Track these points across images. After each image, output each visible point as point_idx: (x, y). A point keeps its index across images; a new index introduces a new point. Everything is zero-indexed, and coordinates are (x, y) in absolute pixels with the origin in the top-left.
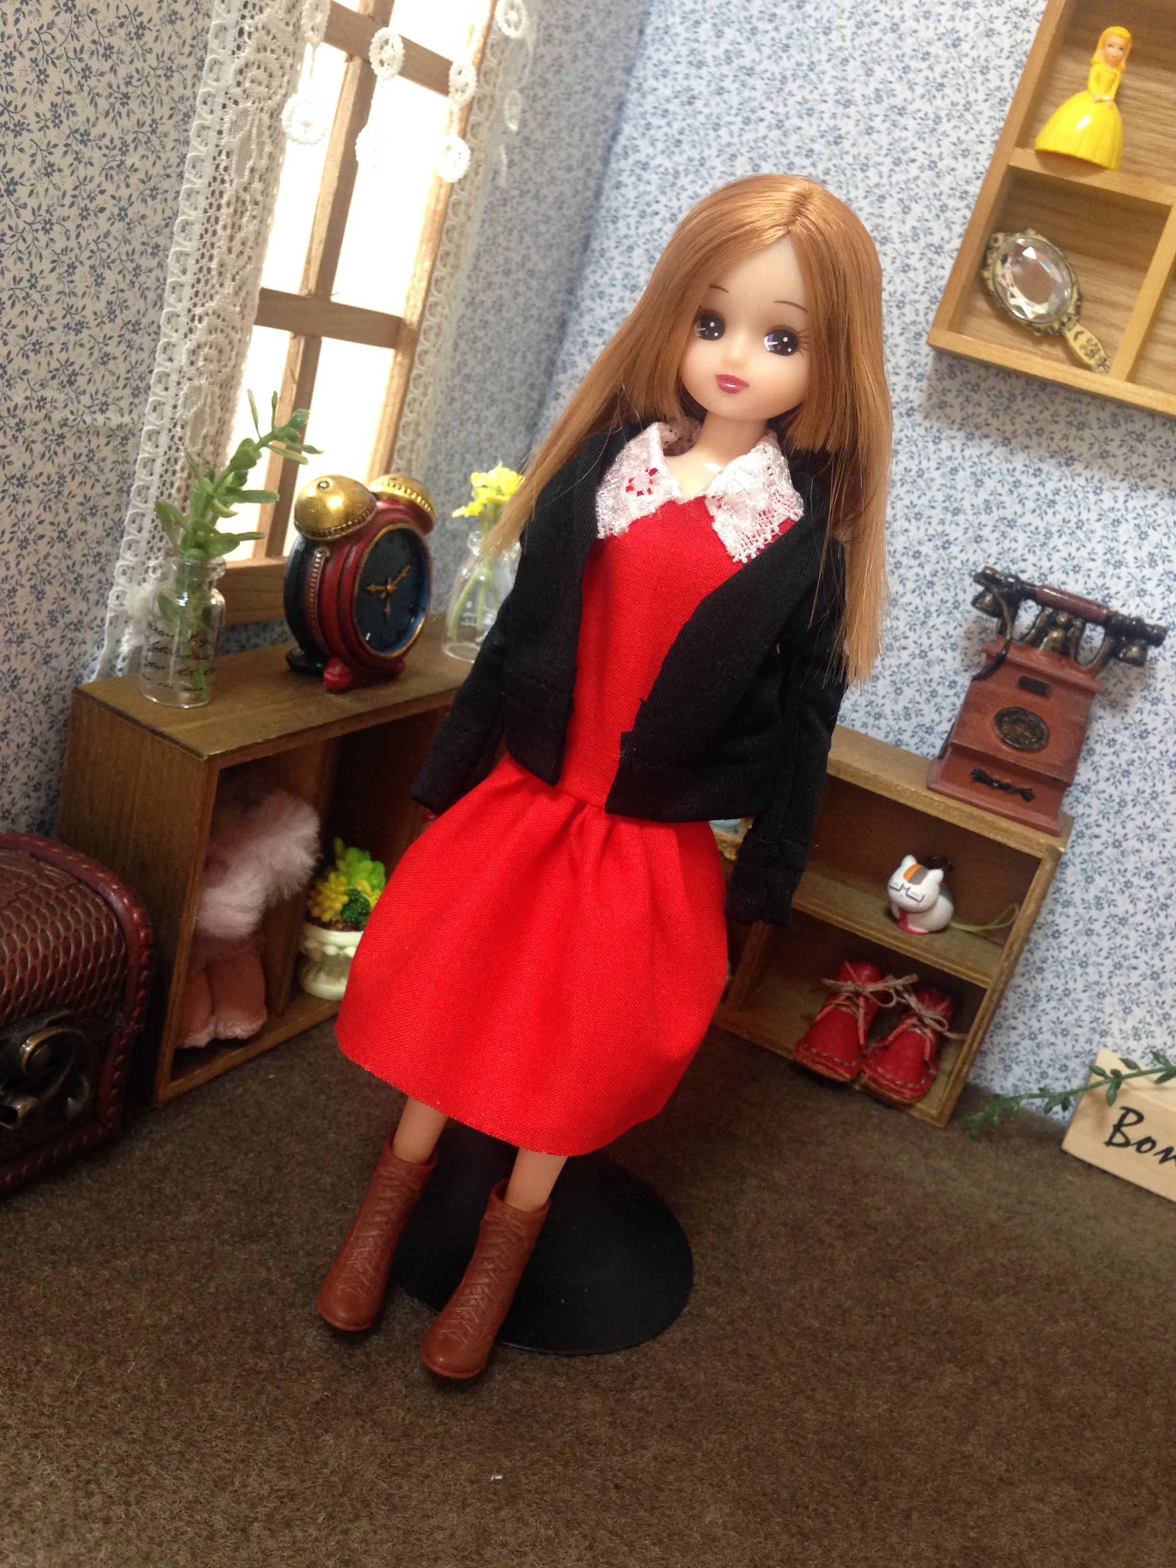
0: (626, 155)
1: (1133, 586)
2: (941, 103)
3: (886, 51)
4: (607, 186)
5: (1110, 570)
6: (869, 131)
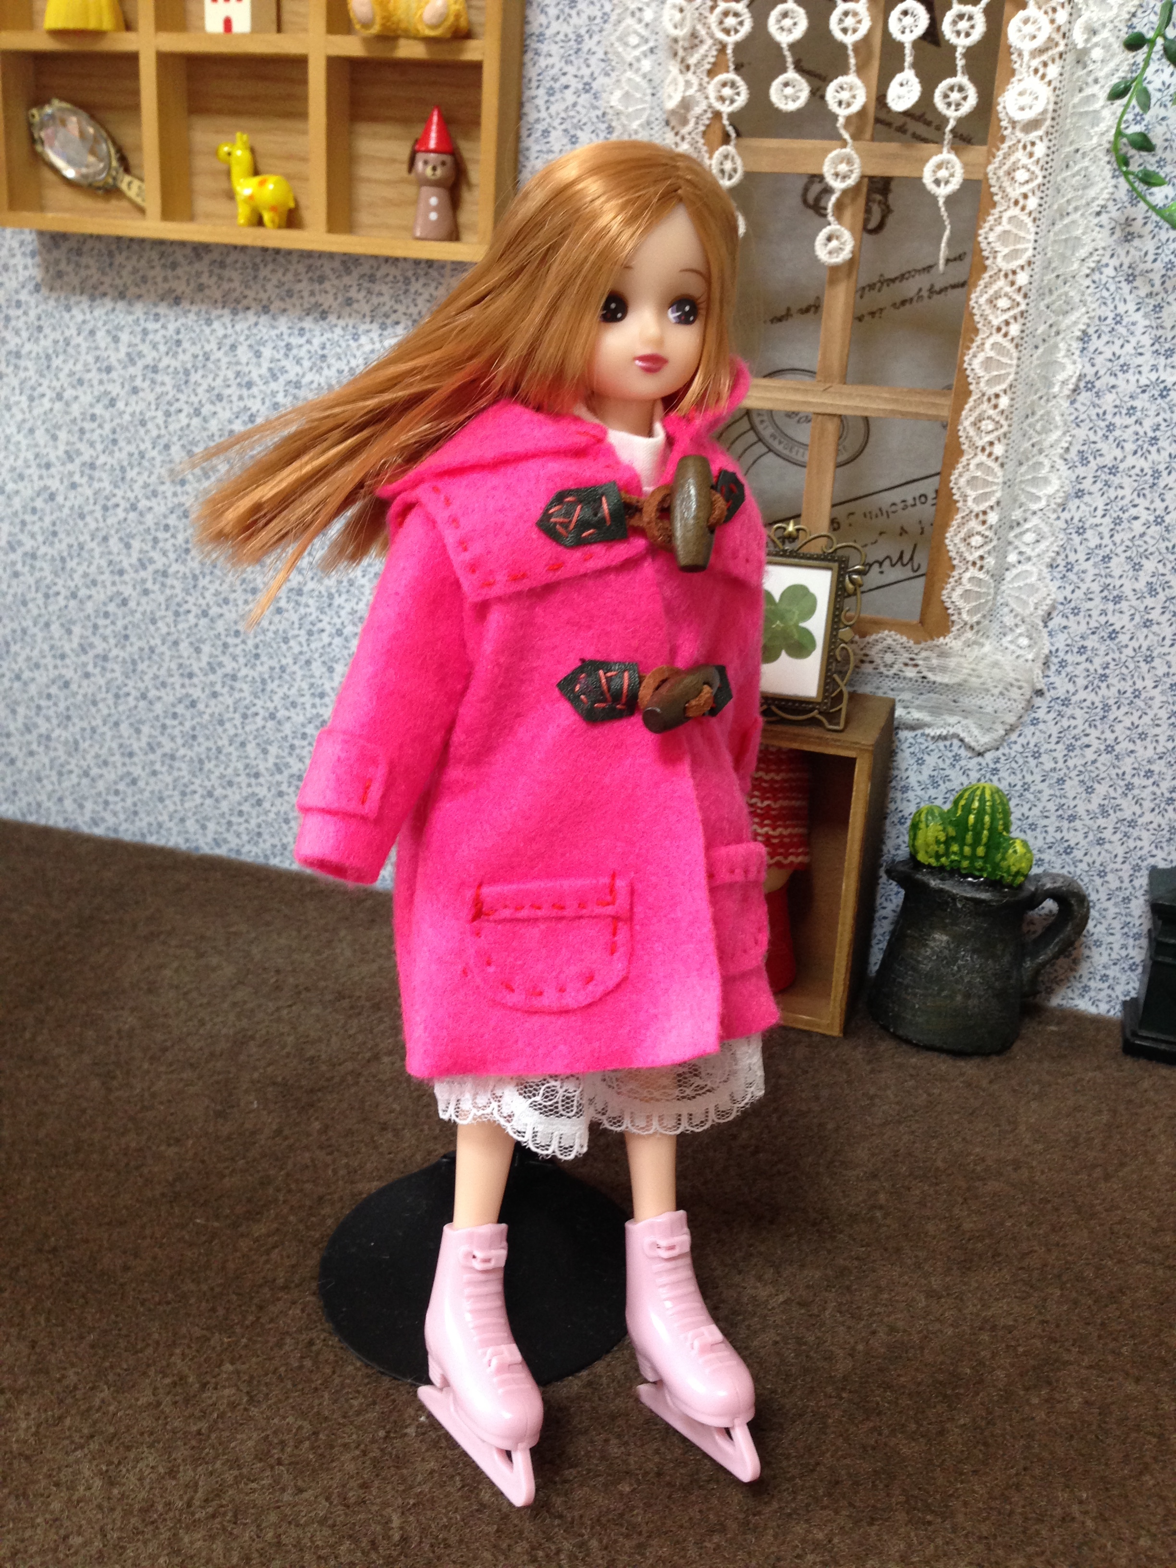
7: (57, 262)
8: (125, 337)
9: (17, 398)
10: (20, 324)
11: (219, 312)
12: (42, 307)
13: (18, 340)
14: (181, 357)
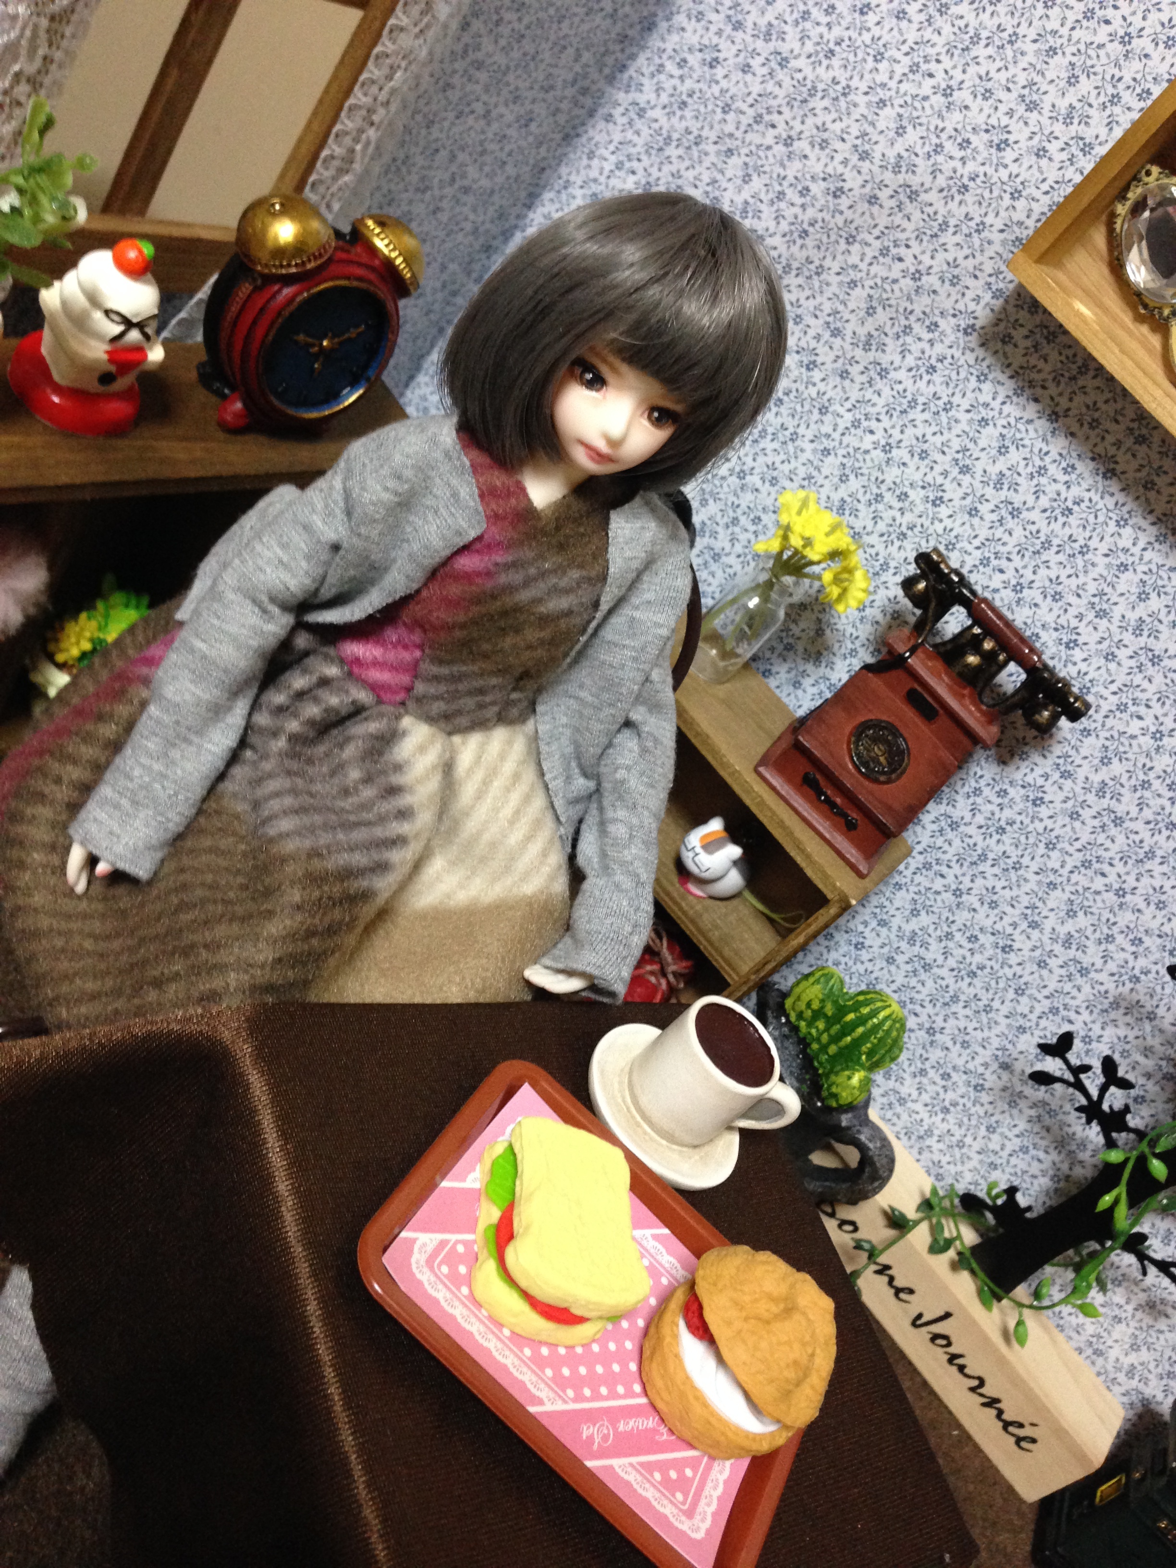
7: (1017, 324)
8: (1014, 456)
9: (841, 410)
10: (916, 347)
11: (1145, 524)
12: (957, 354)
13: (897, 359)
14: (1056, 526)
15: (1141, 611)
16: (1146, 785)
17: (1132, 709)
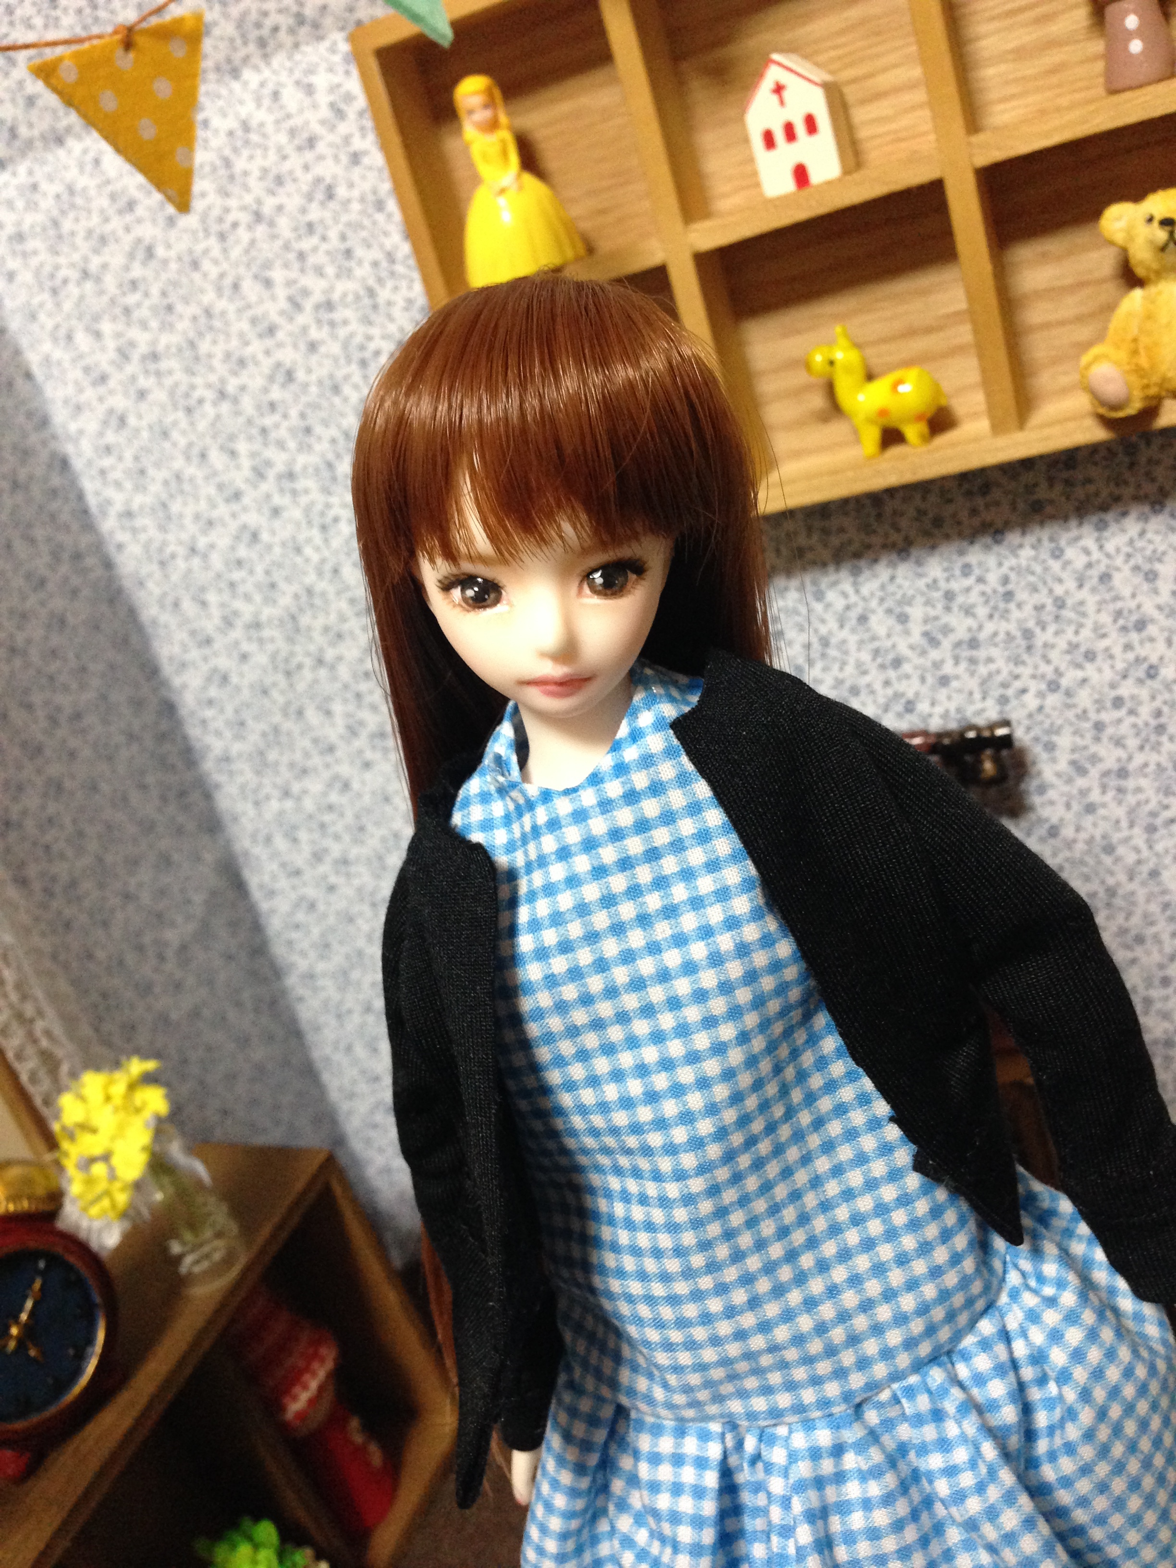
0: (104, 513)
1: (930, 680)
2: (363, 271)
3: (267, 249)
4: (112, 550)
5: (892, 674)
6: (313, 347)
15: (916, 630)
16: (1099, 727)
17: (1010, 692)
